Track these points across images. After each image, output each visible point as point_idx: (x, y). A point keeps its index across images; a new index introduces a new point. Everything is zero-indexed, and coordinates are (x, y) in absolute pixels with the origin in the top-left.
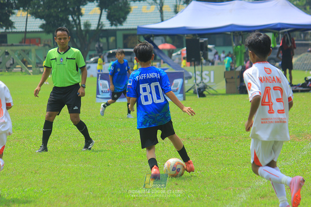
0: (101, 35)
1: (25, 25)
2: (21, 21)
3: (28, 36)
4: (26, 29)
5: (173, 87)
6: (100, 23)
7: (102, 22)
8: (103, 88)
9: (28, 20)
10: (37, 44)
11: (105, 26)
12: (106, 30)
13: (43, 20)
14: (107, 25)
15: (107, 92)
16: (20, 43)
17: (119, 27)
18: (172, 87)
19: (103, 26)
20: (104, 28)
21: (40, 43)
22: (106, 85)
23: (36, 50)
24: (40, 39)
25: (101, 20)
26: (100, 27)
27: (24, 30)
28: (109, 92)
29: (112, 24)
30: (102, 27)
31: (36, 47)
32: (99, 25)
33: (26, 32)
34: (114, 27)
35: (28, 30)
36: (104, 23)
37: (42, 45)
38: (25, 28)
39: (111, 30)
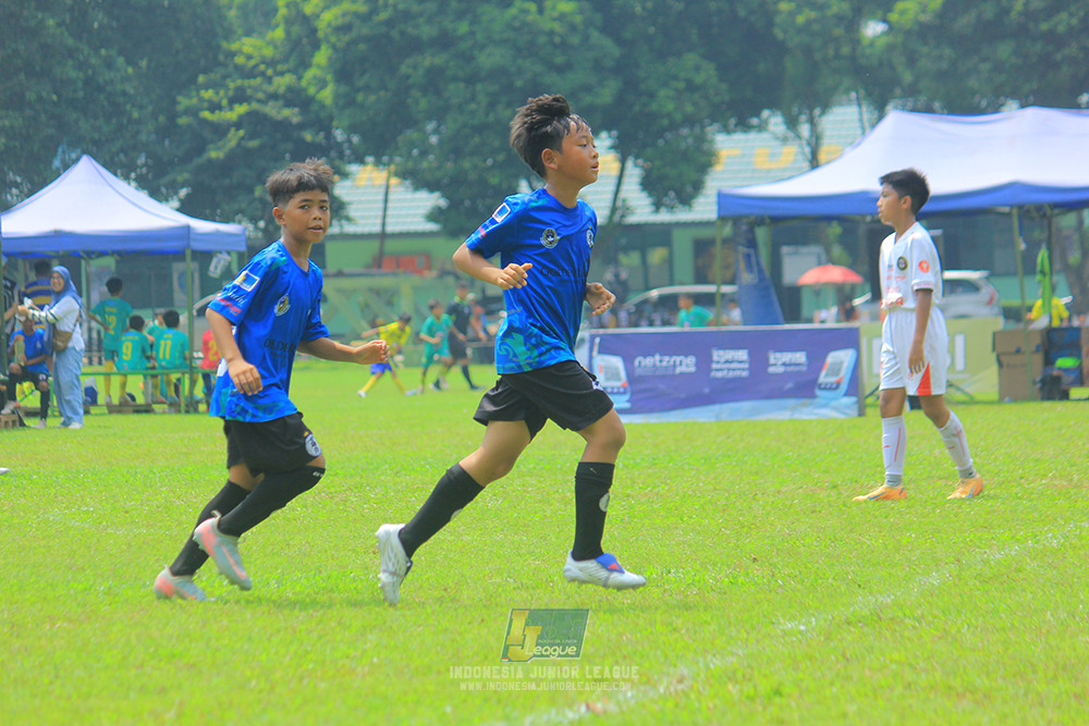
0: (623, 241)
1: (380, 213)
2: (369, 202)
3: (390, 246)
4: (384, 224)
5: (827, 375)
6: (619, 203)
7: (624, 201)
8: (607, 379)
9: (391, 197)
10: (418, 272)
11: (632, 213)
12: (638, 227)
13: (437, 194)
14: (641, 209)
15: (618, 393)
16: (368, 267)
17: (682, 215)
18: (823, 373)
19: (627, 210)
20: (632, 219)
21: (429, 267)
22: (617, 369)
23: (416, 289)
24: (428, 256)
25: (622, 195)
26: (617, 218)
27: (377, 229)
28: (624, 393)
29: (657, 206)
30: (623, 216)
31: (415, 279)
32: (614, 209)
33: (383, 236)
34: (664, 217)
35: (390, 229)
36: (632, 203)
37: (434, 273)
38: (379, 221)
39: (654, 225)
